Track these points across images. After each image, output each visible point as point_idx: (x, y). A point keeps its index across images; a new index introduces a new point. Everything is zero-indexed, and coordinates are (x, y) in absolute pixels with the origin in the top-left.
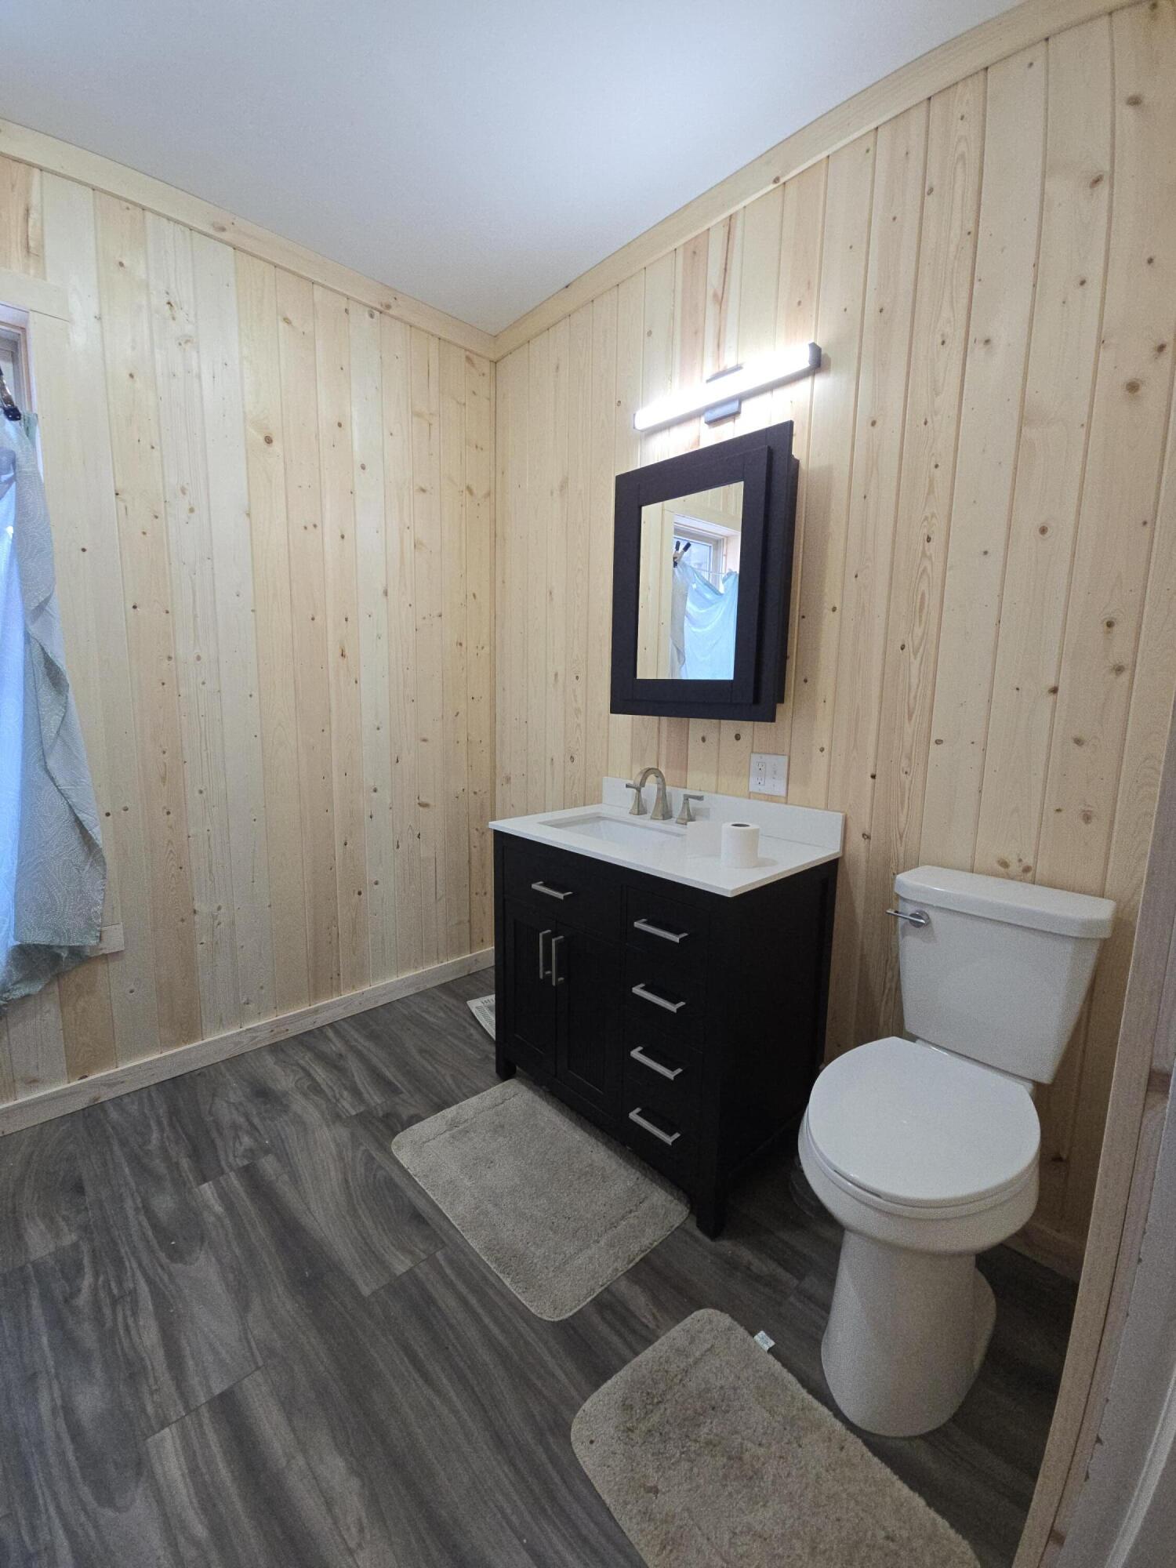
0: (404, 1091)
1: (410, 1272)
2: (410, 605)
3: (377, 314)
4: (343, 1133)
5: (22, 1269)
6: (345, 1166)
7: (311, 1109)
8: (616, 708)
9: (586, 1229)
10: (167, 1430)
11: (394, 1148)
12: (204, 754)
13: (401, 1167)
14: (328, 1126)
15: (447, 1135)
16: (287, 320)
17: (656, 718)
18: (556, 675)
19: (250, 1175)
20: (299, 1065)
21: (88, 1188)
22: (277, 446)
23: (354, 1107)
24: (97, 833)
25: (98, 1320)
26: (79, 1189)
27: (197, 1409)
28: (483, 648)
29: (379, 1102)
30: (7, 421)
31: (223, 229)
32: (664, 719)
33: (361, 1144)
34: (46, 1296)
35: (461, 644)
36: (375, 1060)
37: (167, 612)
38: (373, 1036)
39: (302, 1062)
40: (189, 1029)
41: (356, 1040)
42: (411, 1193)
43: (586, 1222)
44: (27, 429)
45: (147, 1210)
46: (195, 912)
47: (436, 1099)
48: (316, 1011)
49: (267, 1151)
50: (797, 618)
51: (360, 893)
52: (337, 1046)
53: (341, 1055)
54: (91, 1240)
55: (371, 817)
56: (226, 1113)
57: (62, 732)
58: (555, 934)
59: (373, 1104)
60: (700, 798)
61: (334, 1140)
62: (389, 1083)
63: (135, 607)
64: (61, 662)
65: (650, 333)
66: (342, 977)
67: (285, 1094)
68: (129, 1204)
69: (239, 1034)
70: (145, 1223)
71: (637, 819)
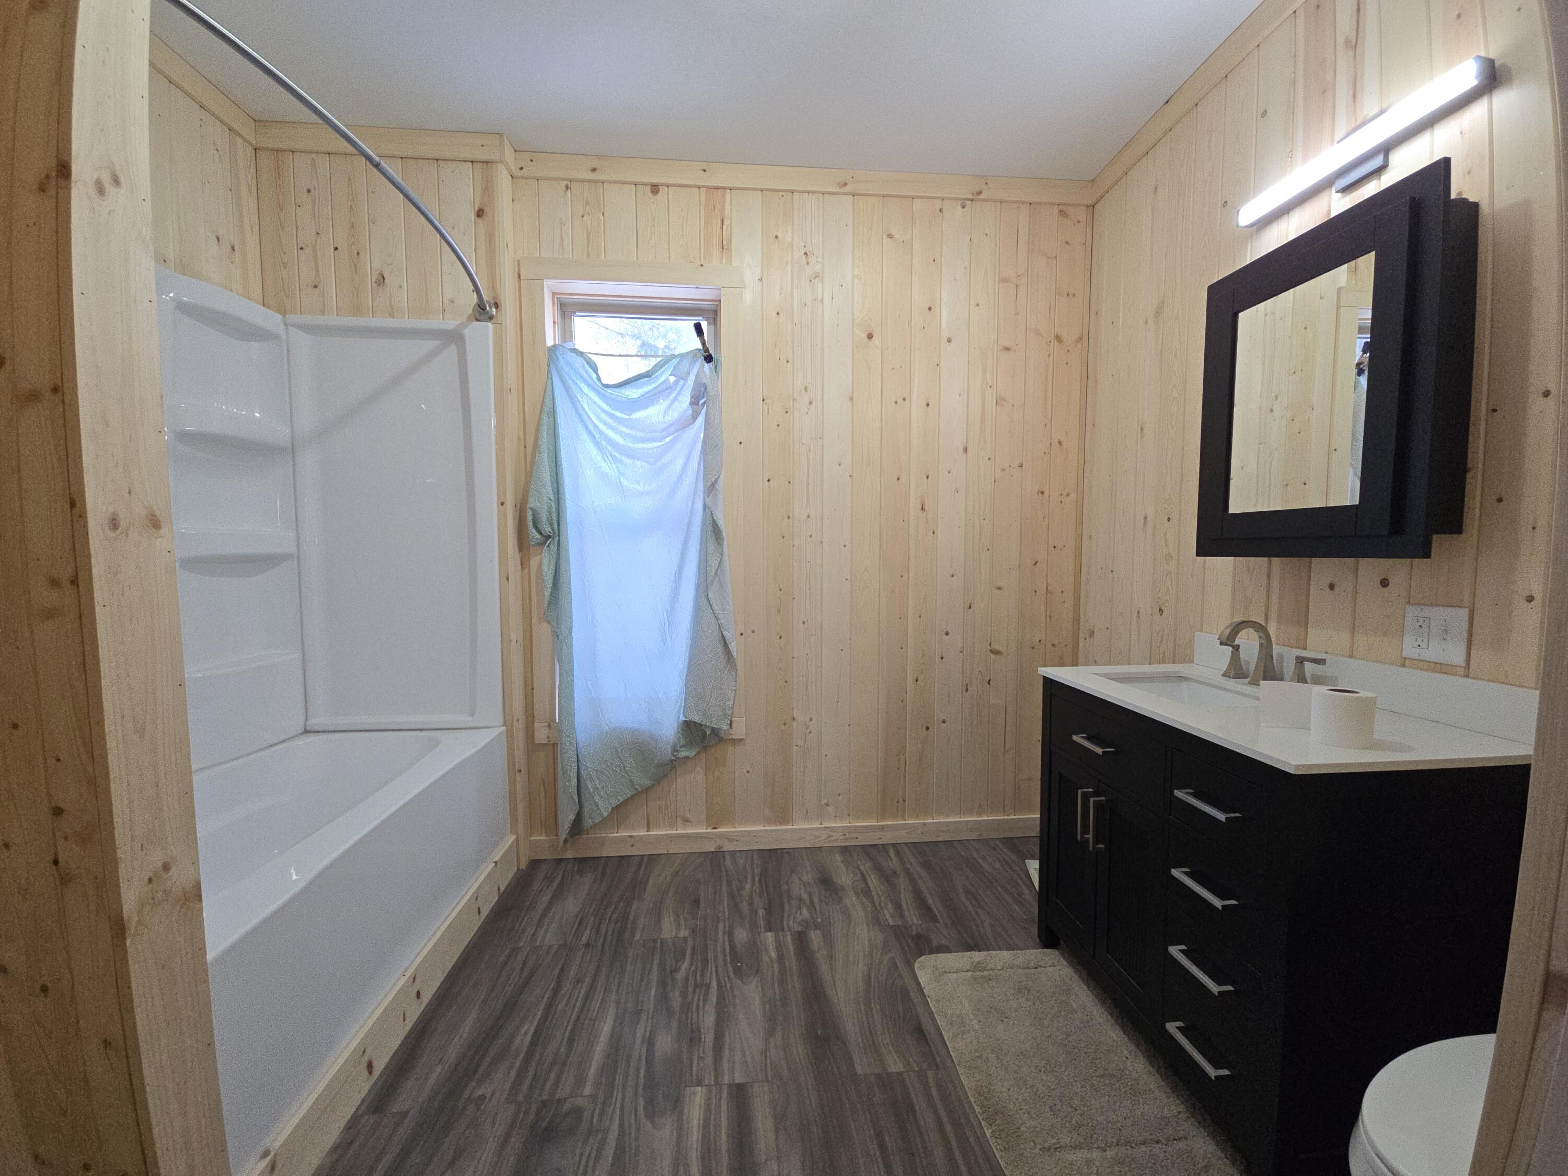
0: (941, 921)
1: (900, 1074)
2: (989, 459)
3: (969, 202)
4: (878, 936)
5: (654, 941)
6: (871, 964)
7: (859, 907)
8: (1204, 549)
9: (1093, 1130)
10: (699, 1088)
11: (916, 966)
12: (808, 592)
13: (918, 984)
14: (868, 925)
15: (969, 974)
16: (890, 236)
17: (1266, 559)
18: (1145, 518)
19: (801, 939)
20: (859, 868)
21: (702, 905)
22: (876, 340)
23: (893, 917)
24: (733, 646)
25: (684, 994)
26: (697, 902)
27: (721, 1085)
28: (1068, 495)
29: (915, 921)
30: (706, 364)
31: (845, 184)
32: (1276, 561)
33: (890, 951)
34: (662, 964)
35: (1042, 493)
36: (923, 887)
37: (789, 482)
38: (927, 866)
39: (862, 868)
40: (784, 817)
41: (911, 864)
42: (920, 1010)
43: (1095, 1122)
44: (716, 367)
45: (730, 934)
46: (794, 719)
47: (969, 940)
48: (882, 828)
49: (817, 927)
50: (1484, 412)
51: (927, 729)
52: (893, 863)
53: (895, 873)
54: (694, 939)
55: (942, 658)
56: (797, 888)
57: (719, 572)
58: (1097, 793)
59: (911, 923)
60: (1322, 661)
61: (870, 940)
62: (929, 909)
63: (769, 481)
64: (721, 523)
65: (1264, 113)
66: (907, 802)
67: (843, 889)
68: (721, 926)
69: (818, 829)
70: (727, 943)
71: (1232, 684)
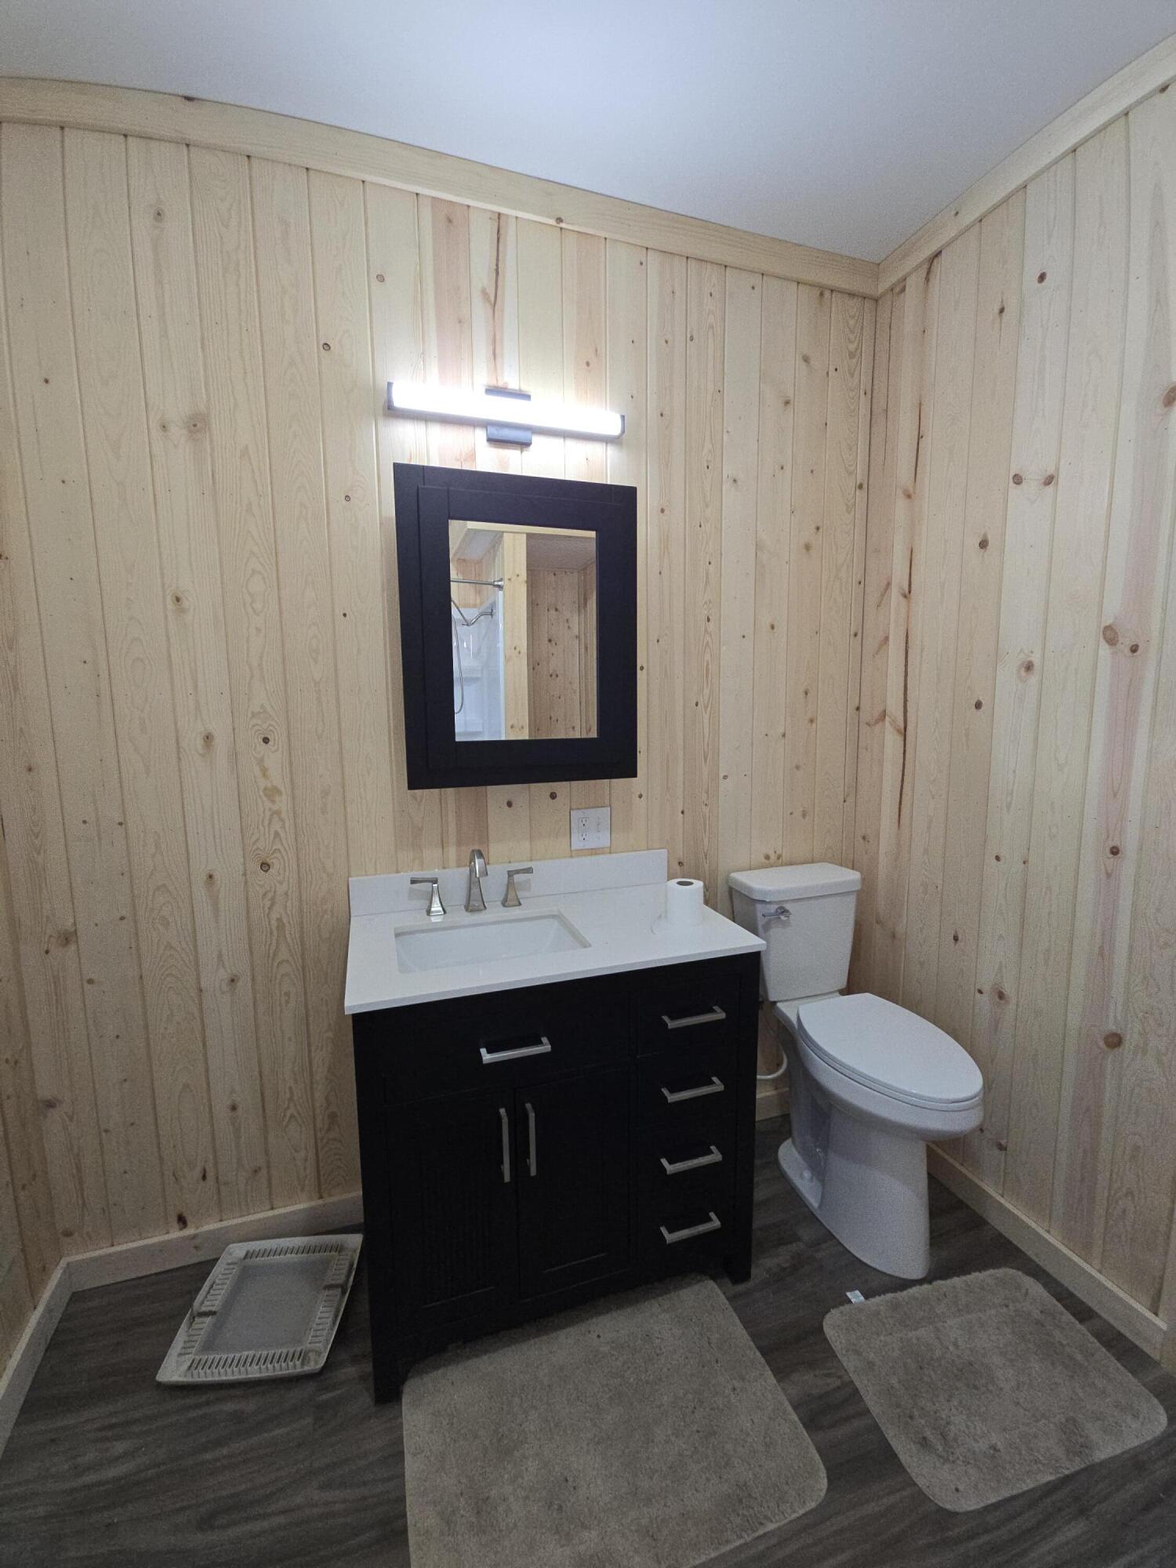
60: (529, 870)
65: (381, 278)
